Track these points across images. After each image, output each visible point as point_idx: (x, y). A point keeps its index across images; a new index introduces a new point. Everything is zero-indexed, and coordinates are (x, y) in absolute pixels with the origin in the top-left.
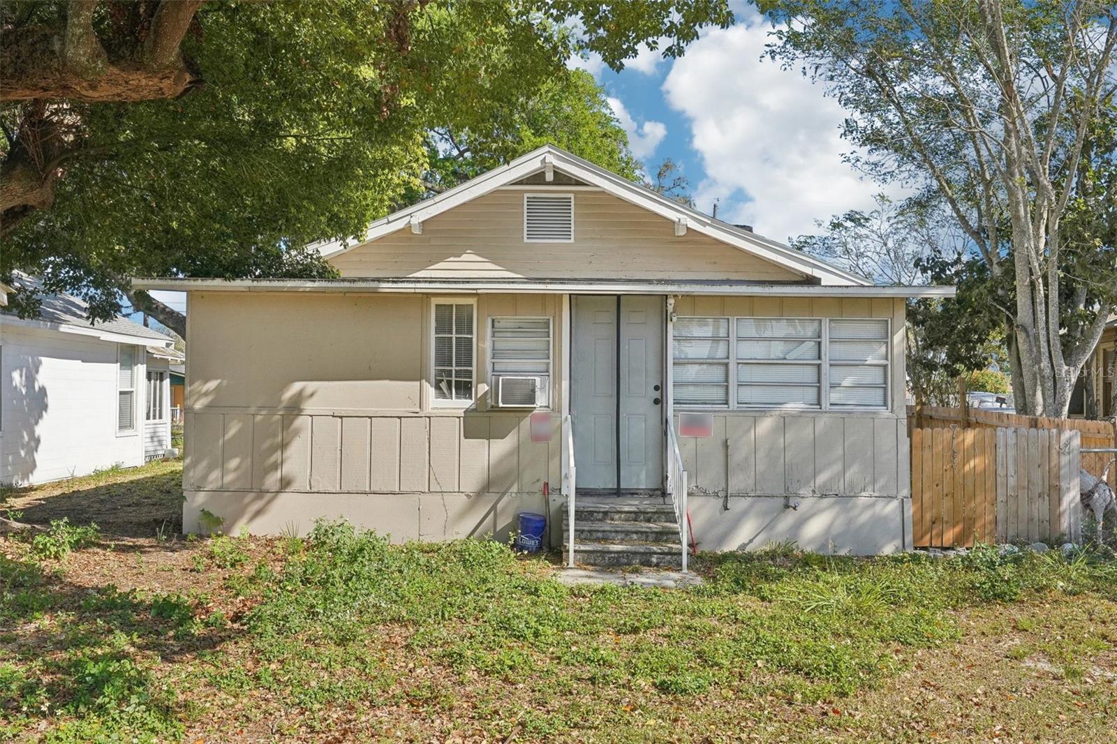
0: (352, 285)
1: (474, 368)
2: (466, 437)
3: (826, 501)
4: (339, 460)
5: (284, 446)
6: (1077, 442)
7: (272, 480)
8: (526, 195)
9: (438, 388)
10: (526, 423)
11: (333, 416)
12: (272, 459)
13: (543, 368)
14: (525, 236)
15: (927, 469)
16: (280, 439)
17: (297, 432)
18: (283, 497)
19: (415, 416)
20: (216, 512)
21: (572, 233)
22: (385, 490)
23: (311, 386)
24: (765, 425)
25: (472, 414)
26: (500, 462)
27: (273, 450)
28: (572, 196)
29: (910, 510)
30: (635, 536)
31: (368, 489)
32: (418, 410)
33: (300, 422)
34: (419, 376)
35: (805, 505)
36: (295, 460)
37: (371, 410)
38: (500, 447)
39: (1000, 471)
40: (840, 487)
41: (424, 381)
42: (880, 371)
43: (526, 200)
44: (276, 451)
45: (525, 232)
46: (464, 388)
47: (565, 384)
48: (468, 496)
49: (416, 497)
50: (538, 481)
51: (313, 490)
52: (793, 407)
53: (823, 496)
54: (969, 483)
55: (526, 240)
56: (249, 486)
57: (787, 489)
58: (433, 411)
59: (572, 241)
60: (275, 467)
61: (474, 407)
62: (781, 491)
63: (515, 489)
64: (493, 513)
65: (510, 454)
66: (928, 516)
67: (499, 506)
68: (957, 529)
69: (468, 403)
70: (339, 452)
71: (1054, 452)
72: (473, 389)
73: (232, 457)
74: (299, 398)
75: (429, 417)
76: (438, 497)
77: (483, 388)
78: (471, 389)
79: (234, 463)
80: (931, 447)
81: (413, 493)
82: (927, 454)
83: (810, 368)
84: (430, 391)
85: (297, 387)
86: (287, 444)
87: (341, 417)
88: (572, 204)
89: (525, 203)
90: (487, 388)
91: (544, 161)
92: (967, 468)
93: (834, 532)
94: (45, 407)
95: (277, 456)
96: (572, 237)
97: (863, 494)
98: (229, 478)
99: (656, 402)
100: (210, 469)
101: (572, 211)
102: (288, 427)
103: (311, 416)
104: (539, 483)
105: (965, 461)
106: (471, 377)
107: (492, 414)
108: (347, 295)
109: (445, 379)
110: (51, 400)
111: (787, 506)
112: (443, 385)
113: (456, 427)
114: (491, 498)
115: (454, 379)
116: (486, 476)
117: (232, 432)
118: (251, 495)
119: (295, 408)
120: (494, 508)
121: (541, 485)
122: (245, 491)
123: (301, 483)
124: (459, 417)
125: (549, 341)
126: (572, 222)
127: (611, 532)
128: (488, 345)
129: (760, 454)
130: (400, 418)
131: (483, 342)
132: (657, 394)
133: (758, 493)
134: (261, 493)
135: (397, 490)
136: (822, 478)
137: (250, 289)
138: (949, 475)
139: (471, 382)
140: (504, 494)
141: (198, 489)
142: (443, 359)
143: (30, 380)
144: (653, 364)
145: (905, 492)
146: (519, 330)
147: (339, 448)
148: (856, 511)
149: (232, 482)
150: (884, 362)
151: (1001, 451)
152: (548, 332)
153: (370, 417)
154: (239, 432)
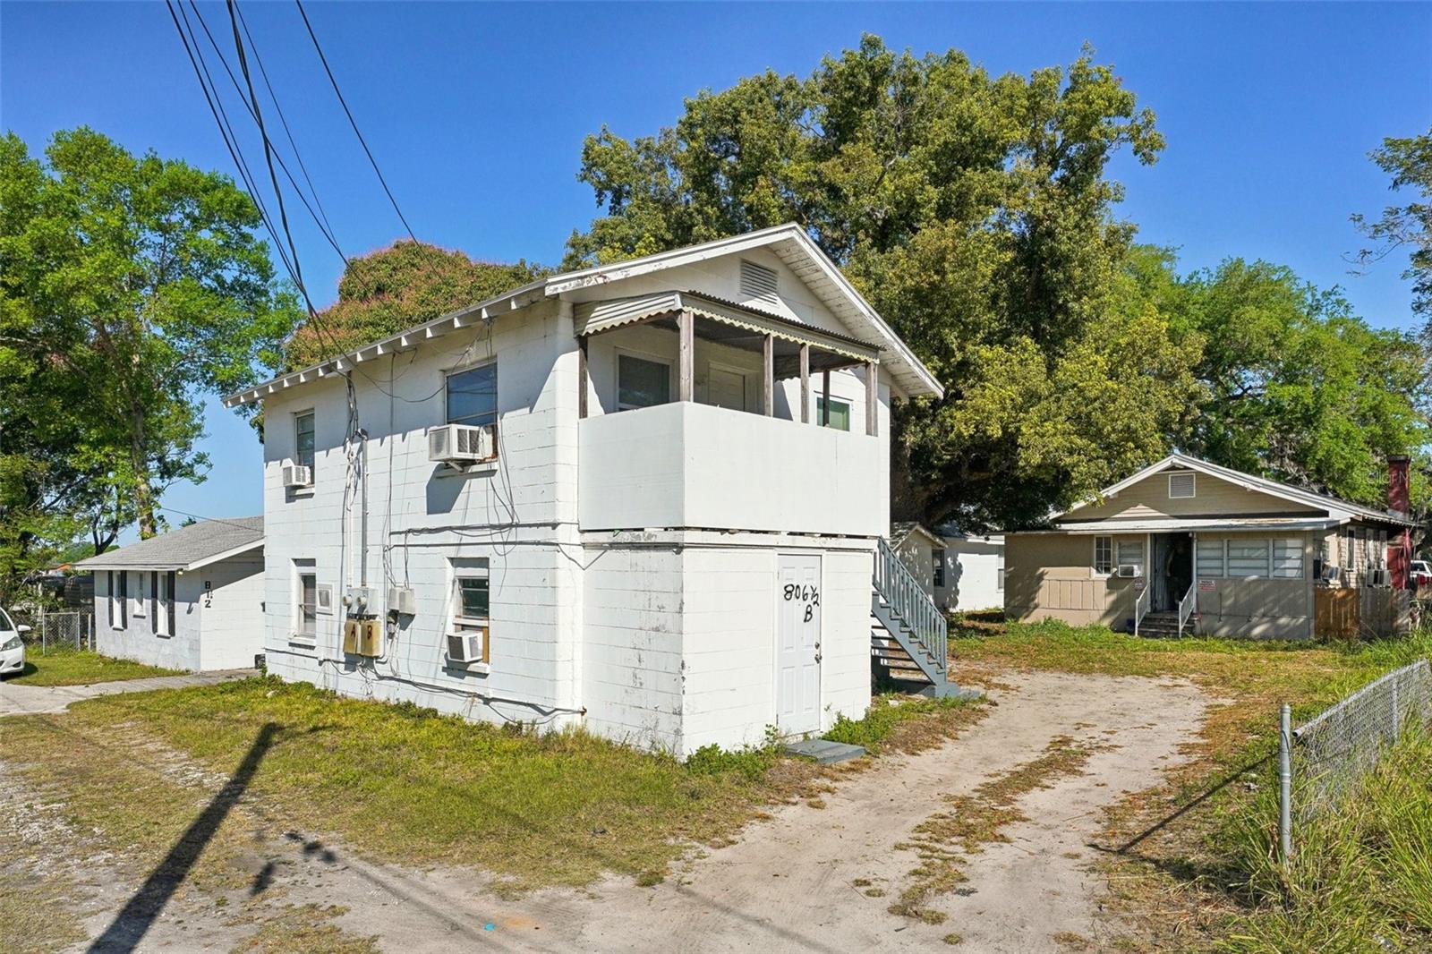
1: (1111, 562)
2: (1107, 589)
3: (1265, 619)
4: (1059, 597)
8: (1170, 476)
9: (1097, 569)
10: (1132, 583)
11: (1056, 580)
13: (1140, 561)
14: (1170, 495)
16: (1035, 589)
17: (1041, 586)
18: (1036, 610)
19: (1088, 580)
21: (1194, 492)
22: (1077, 608)
23: (1047, 569)
25: (1110, 580)
26: (1120, 599)
27: (1032, 593)
28: (1194, 474)
31: (1070, 608)
32: (1089, 578)
33: (1043, 582)
34: (1090, 564)
35: (1255, 620)
36: (1041, 597)
37: (1071, 578)
38: (1121, 593)
39: (1364, 608)
40: (1272, 613)
41: (1091, 567)
42: (1299, 562)
44: (1034, 593)
45: (1170, 493)
46: (1107, 570)
47: (1148, 568)
49: (1088, 611)
51: (1048, 607)
52: (1253, 578)
53: (1264, 617)
55: (1170, 497)
58: (1095, 578)
59: (1195, 496)
61: (1111, 577)
62: (1246, 614)
63: (1122, 609)
65: (1124, 596)
66: (1323, 628)
69: (1109, 575)
70: (1059, 594)
73: (1018, 595)
74: (1042, 574)
75: (1093, 581)
76: (1097, 611)
77: (1115, 570)
78: (1110, 570)
81: (1087, 609)
83: (1264, 561)
84: (1094, 571)
85: (1042, 569)
86: (1037, 591)
87: (1059, 581)
88: (1194, 478)
89: (1170, 479)
91: (1172, 461)
94: (961, 572)
95: (1034, 595)
96: (1194, 494)
100: (1011, 599)
101: (1194, 482)
102: (1038, 584)
103: (1047, 580)
106: (1110, 565)
107: (1117, 580)
109: (1100, 566)
110: (964, 569)
112: (1099, 568)
113: (1104, 585)
115: (1103, 566)
119: (1041, 577)
122: (1023, 608)
123: (1044, 605)
124: (1105, 581)
125: (1142, 551)
126: (1194, 487)
128: (1117, 553)
130: (1082, 581)
131: (1115, 552)
135: (1081, 608)
139: (1110, 567)
142: (1099, 558)
143: (955, 560)
146: (1130, 546)
147: (1059, 592)
149: (1019, 604)
150: (1301, 558)
152: (1142, 547)
153: (1070, 581)
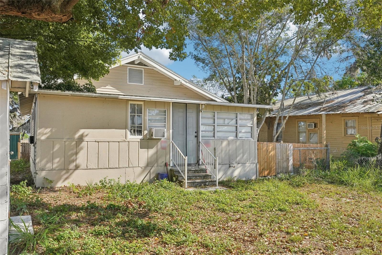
0: (109, 96)
1: (143, 126)
2: (141, 148)
3: (240, 165)
4: (97, 157)
5: (76, 154)
6: (292, 147)
7: (72, 166)
8: (128, 68)
9: (131, 132)
10: (159, 144)
11: (95, 142)
12: (72, 158)
13: (163, 126)
14: (128, 82)
15: (261, 155)
16: (75, 150)
17: (82, 149)
18: (77, 172)
19: (124, 141)
20: (50, 178)
21: (143, 82)
22: (114, 167)
23: (86, 131)
24: (225, 143)
25: (142, 141)
26: (152, 156)
27: (72, 155)
28: (143, 69)
29: (258, 166)
30: (198, 178)
31: (108, 167)
32: (125, 139)
33: (83, 144)
34: (126, 128)
36: (81, 159)
37: (108, 140)
38: (152, 152)
39: (277, 155)
40: (242, 161)
41: (127, 129)
42: (250, 128)
43: (128, 69)
44: (74, 155)
45: (128, 80)
47: (171, 131)
48: (141, 168)
49: (124, 169)
50: (163, 162)
51: (88, 168)
52: (231, 138)
53: (239, 163)
54: (271, 159)
55: (128, 83)
56: (63, 168)
57: (229, 162)
58: (130, 140)
59: (143, 84)
60: (73, 161)
61: (143, 138)
62: (228, 163)
63: (156, 165)
64: (149, 173)
65: (154, 154)
66: (262, 168)
67: (151, 171)
68: (268, 171)
69: (141, 137)
70: (97, 154)
71: (288, 150)
72: (143, 132)
73: (57, 158)
74: (82, 136)
75: (129, 142)
76: (132, 168)
78: (141, 132)
79: (57, 160)
80: (262, 149)
81: (123, 168)
82: (261, 150)
83: (234, 127)
84: (129, 133)
85: (81, 131)
86: (78, 153)
87: (98, 142)
88: (143, 72)
89: (128, 70)
90: (147, 132)
91: (139, 57)
92: (270, 155)
93: (241, 174)
95: (74, 157)
96: (143, 83)
97: (248, 162)
98: (55, 166)
99: (196, 136)
100: (47, 162)
101: (143, 75)
102: (79, 146)
103: (87, 142)
104: (163, 163)
105: (270, 153)
106: (142, 128)
107: (149, 141)
108: (106, 99)
109: (133, 129)
111: (230, 167)
112: (132, 131)
113: (137, 145)
114: (149, 168)
115: (136, 129)
116: (147, 162)
117: (56, 148)
118: (64, 172)
119: (81, 139)
120: (150, 171)
121: (164, 163)
122: (62, 170)
123: (83, 166)
124: (138, 142)
125: (166, 117)
126: (143, 78)
127: (191, 176)
129: (223, 152)
130: (119, 142)
131: (146, 117)
132: (196, 134)
133: (223, 163)
134: (68, 170)
135: (118, 167)
136: (238, 159)
137: (72, 95)
138: (266, 156)
139: (141, 130)
140: (153, 167)
141: (43, 170)
142: (133, 122)
144: (195, 126)
145: (257, 161)
147: (97, 153)
148: (246, 168)
149: (57, 167)
150: (252, 126)
151: (277, 150)
152: (165, 114)
153: (109, 142)
154: (59, 148)
